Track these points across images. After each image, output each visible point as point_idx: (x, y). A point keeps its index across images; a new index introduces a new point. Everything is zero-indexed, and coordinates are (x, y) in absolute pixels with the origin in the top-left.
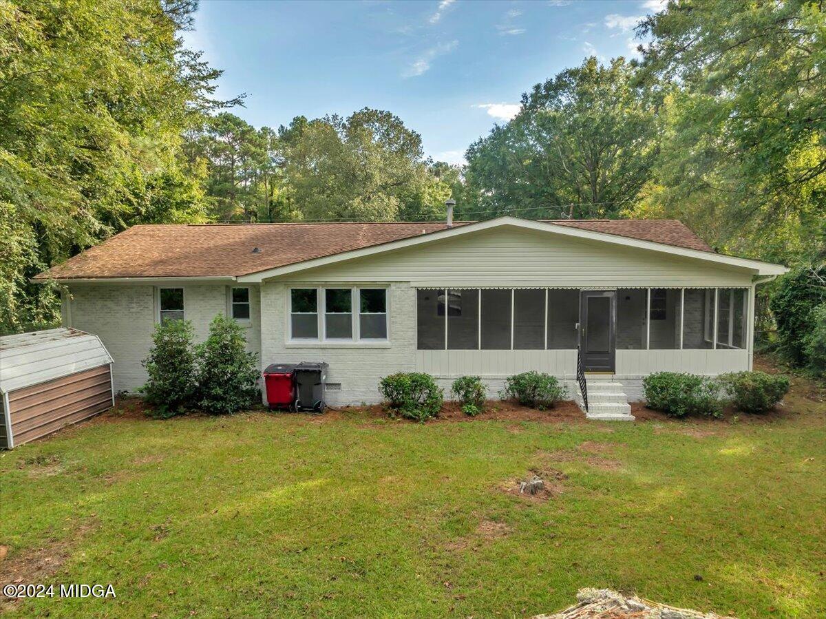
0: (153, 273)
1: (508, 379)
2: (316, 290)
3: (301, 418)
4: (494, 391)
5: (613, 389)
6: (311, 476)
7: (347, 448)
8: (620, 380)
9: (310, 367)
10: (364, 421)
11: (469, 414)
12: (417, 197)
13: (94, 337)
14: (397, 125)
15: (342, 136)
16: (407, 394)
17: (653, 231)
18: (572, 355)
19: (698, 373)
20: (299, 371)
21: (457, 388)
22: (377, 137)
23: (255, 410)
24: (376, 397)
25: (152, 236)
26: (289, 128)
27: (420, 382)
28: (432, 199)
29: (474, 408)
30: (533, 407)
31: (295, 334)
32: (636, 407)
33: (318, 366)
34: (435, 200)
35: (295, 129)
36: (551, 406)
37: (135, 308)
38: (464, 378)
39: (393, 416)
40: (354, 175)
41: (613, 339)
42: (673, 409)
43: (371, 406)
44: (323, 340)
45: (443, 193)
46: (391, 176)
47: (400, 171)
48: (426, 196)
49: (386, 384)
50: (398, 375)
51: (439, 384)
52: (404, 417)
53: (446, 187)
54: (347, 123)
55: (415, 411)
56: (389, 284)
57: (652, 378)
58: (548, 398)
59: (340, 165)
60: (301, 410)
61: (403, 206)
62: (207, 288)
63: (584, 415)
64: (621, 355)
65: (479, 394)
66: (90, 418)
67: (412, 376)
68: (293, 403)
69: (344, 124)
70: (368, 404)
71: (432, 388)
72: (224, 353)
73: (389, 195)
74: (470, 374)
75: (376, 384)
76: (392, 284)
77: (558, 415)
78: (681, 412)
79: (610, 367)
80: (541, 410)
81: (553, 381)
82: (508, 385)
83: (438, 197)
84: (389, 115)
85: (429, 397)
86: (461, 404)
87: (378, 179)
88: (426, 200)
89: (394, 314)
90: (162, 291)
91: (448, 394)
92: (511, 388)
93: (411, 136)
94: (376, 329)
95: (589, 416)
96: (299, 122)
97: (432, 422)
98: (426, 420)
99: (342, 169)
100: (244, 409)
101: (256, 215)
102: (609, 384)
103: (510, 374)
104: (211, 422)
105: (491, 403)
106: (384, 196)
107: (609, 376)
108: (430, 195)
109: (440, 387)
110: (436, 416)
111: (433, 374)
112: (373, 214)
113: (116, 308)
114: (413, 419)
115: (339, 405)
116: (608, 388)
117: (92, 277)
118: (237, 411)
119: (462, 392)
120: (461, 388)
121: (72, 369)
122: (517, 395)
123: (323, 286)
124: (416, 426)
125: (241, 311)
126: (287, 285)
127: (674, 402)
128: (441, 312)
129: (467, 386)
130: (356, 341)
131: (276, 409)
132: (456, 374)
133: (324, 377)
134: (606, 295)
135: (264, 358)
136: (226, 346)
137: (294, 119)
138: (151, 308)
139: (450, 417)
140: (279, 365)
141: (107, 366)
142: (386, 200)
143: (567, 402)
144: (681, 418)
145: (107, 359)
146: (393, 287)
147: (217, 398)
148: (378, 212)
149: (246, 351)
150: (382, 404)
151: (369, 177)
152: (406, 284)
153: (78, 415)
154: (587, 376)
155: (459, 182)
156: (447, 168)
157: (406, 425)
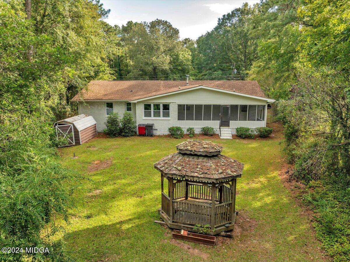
0: (105, 99)
1: (201, 128)
2: (151, 104)
3: (148, 138)
4: (197, 131)
5: (229, 131)
6: (154, 150)
7: (161, 144)
8: (231, 128)
9: (150, 125)
10: (164, 139)
11: (191, 137)
12: (177, 56)
13: (91, 117)
14: (170, 26)
15: (148, 30)
16: (175, 132)
17: (247, 85)
18: (218, 122)
19: (249, 127)
20: (147, 126)
21: (188, 130)
22: (161, 31)
23: (135, 136)
24: (167, 133)
25: (99, 85)
26: (126, 26)
27: (178, 129)
28: (183, 56)
29: (192, 135)
30: (207, 135)
31: (145, 116)
32: (233, 136)
33: (152, 124)
34: (184, 57)
35: (128, 26)
36: (212, 135)
37: (100, 108)
38: (190, 128)
39: (171, 137)
40: (153, 47)
41: (229, 118)
42: (242, 136)
43: (165, 135)
44: (153, 118)
45: (188, 54)
46: (167, 47)
47: (171, 45)
48: (181, 55)
49: (170, 129)
50: (173, 127)
51: (183, 129)
52: (174, 138)
53: (189, 51)
54: (149, 25)
55: (177, 136)
56: (170, 103)
57: (238, 128)
58: (211, 133)
59: (147, 43)
60: (147, 136)
61: (172, 59)
62: (119, 103)
63: (220, 137)
64: (231, 122)
65: (193, 132)
66: (93, 138)
67: (176, 127)
68: (145, 134)
69: (148, 25)
70: (165, 134)
71: (181, 130)
72: (128, 121)
73: (166, 55)
74: (191, 127)
75: (167, 129)
76: (171, 103)
77: (213, 137)
78: (244, 137)
79: (228, 125)
80: (209, 136)
81: (213, 129)
82: (201, 130)
83: (185, 56)
84: (166, 22)
85: (181, 133)
86: (189, 134)
87: (162, 49)
88: (181, 57)
89: (172, 111)
90: (107, 103)
91: (185, 132)
92: (202, 131)
93: (175, 30)
94: (167, 115)
95: (221, 138)
96: (130, 23)
97: (181, 139)
98: (180, 138)
99: (148, 45)
100: (133, 136)
101: (113, 61)
102: (227, 130)
103: (202, 127)
104: (125, 139)
105: (197, 134)
106: (164, 56)
107: (228, 128)
108: (182, 54)
109: (183, 130)
110: (183, 138)
111: (182, 127)
112: (160, 63)
113: (94, 108)
114: (176, 138)
115: (157, 135)
116: (227, 131)
117: (88, 100)
118: (131, 136)
119: (189, 132)
120: (189, 131)
121: (89, 125)
122: (203, 132)
123: (152, 103)
124: (177, 140)
125: (129, 109)
126: (143, 103)
127: (242, 134)
128: (184, 110)
129: (190, 130)
130: (162, 118)
131: (141, 136)
132: (188, 127)
133: (153, 128)
134: (228, 106)
135: (137, 122)
136: (128, 119)
137: (128, 22)
138: (104, 108)
139: (186, 138)
140: (142, 124)
141: (95, 124)
142: (165, 57)
143: (216, 134)
144: (244, 138)
145: (95, 122)
146: (171, 104)
147: (126, 133)
148: (162, 62)
149: (133, 121)
150: (168, 134)
151: (159, 48)
152: (174, 103)
153: (91, 137)
154: (221, 128)
155: (194, 47)
156: (189, 41)
157: (175, 139)
